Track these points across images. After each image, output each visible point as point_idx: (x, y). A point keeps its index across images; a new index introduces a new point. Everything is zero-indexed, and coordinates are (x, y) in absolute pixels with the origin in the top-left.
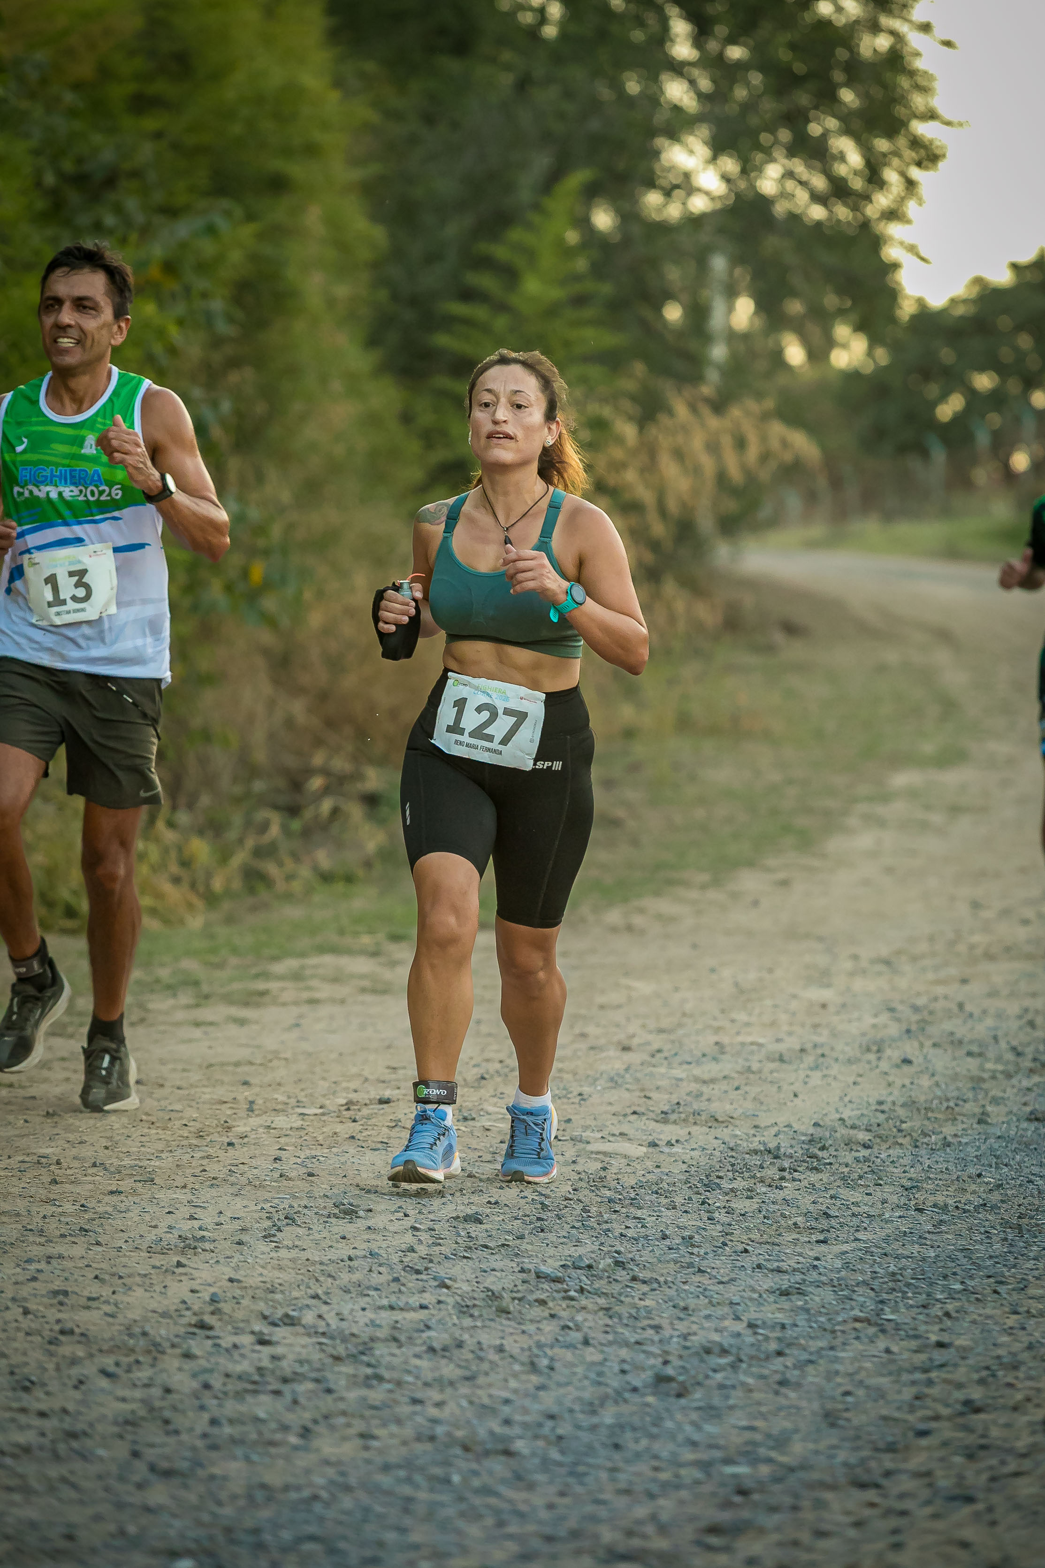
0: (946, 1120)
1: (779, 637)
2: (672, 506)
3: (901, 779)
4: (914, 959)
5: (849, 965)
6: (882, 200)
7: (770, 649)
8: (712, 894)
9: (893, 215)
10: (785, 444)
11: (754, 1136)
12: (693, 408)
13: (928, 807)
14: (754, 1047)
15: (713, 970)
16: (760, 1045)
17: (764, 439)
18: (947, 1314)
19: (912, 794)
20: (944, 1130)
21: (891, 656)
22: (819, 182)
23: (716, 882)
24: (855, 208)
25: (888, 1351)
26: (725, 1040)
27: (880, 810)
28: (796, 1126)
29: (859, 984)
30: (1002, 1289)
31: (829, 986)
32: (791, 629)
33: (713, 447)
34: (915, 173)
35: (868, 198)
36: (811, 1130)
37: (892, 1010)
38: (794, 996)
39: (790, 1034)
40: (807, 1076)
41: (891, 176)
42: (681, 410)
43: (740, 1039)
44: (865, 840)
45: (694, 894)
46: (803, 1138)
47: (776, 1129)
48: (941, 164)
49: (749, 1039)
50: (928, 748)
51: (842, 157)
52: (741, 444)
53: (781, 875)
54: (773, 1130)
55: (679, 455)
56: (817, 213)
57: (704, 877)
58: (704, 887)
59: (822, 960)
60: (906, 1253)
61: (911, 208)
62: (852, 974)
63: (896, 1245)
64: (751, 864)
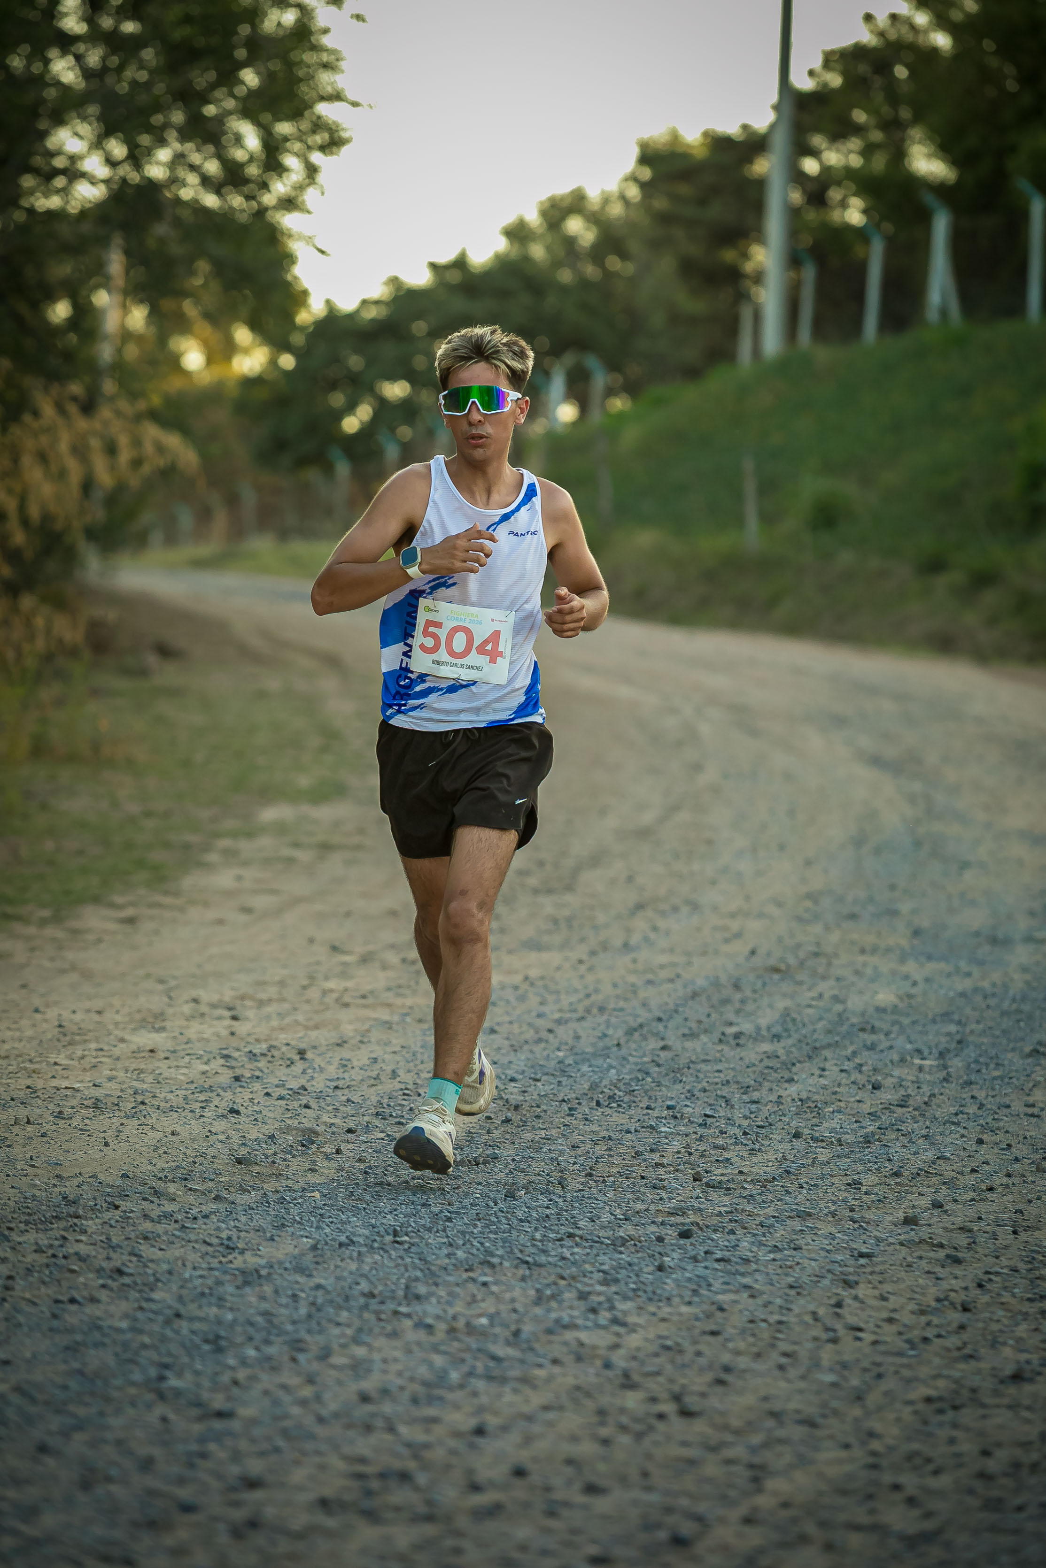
0: (270, 1176)
1: (152, 660)
2: (34, 512)
3: (270, 814)
4: (261, 1004)
5: (187, 1009)
6: (280, 188)
7: (143, 672)
8: (50, 931)
9: (289, 203)
10: (160, 449)
11: (55, 1185)
12: (61, 409)
13: (296, 845)
14: (69, 1092)
15: (37, 1011)
16: (77, 1090)
17: (137, 443)
18: (236, 1383)
19: (280, 829)
20: (266, 1186)
21: (273, 683)
22: (212, 167)
23: (57, 919)
24: (249, 198)
25: (164, 1419)
26: (40, 1084)
27: (244, 845)
28: (102, 1177)
29: (194, 1029)
30: (301, 1357)
31: (163, 1029)
32: (165, 651)
33: (80, 451)
34: (316, 157)
35: (265, 186)
36: (119, 1182)
37: (226, 1057)
38: (122, 1040)
39: (110, 1079)
40: (122, 1124)
41: (291, 161)
42: (48, 410)
43: (55, 1083)
44: (225, 879)
45: (32, 930)
46: (109, 1190)
47: (80, 1179)
48: (345, 149)
49: (65, 1084)
50: (304, 781)
51: (238, 140)
52: (111, 449)
53: (129, 912)
54: (76, 1181)
55: (43, 458)
56: (211, 201)
57: (46, 913)
58: (43, 923)
59: (156, 1003)
60: (201, 1314)
61: (310, 196)
62: (190, 1018)
63: (192, 1307)
64: (96, 900)
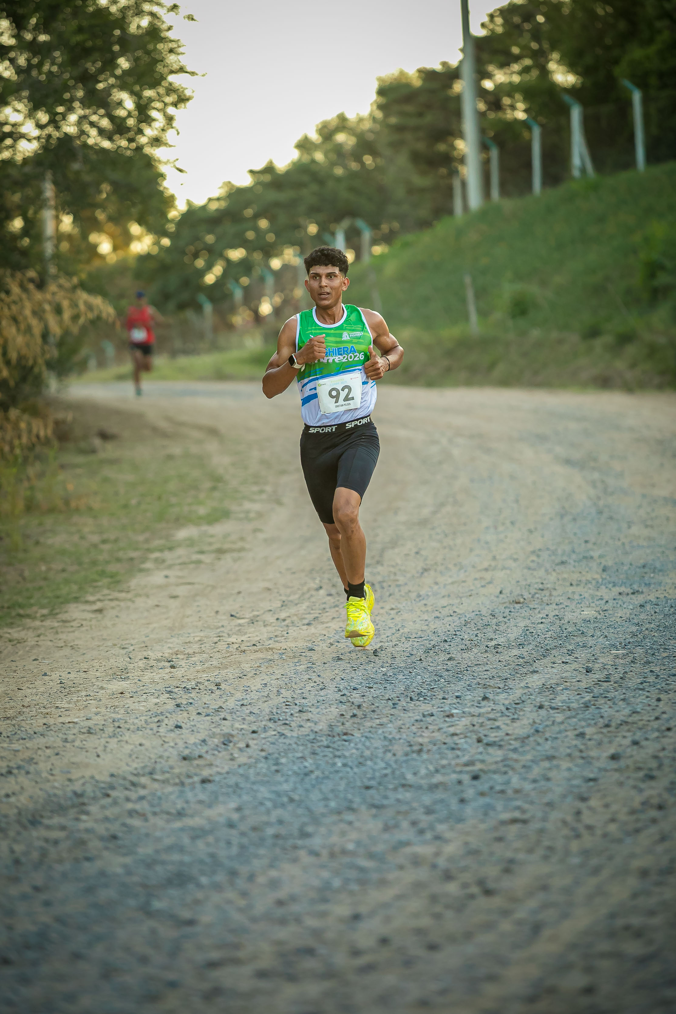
1: (97, 442)
2: (13, 356)
3: (182, 534)
5: (141, 664)
6: (150, 132)
7: (92, 451)
8: (49, 623)
9: (157, 141)
10: (90, 307)
11: (68, 786)
12: (23, 288)
13: (201, 552)
14: (71, 725)
15: (45, 675)
16: (76, 723)
17: (74, 305)
19: (190, 543)
21: (176, 450)
22: (105, 123)
23: (53, 614)
24: (130, 140)
26: (51, 721)
27: (167, 555)
28: (97, 778)
31: (127, 678)
32: (105, 436)
33: (38, 313)
34: (171, 110)
35: (140, 132)
36: (108, 779)
37: (170, 692)
38: (102, 688)
39: (97, 714)
40: (107, 742)
41: (155, 114)
42: (16, 290)
43: (61, 720)
44: (157, 578)
45: (37, 623)
46: (103, 785)
47: (83, 780)
48: (189, 104)
49: (68, 720)
50: (202, 511)
51: (120, 104)
52: (58, 310)
53: (99, 605)
54: (81, 782)
55: (15, 320)
56: (106, 144)
57: (45, 612)
58: (44, 617)
59: (121, 662)
61: (170, 136)
62: (144, 670)
64: (76, 599)
